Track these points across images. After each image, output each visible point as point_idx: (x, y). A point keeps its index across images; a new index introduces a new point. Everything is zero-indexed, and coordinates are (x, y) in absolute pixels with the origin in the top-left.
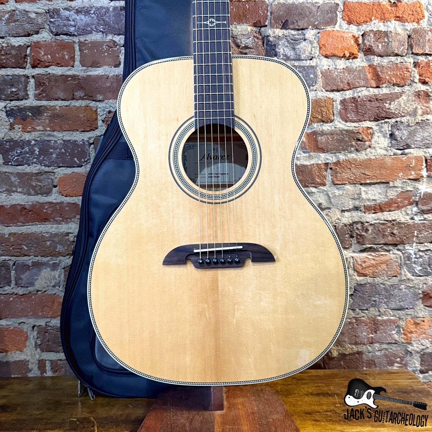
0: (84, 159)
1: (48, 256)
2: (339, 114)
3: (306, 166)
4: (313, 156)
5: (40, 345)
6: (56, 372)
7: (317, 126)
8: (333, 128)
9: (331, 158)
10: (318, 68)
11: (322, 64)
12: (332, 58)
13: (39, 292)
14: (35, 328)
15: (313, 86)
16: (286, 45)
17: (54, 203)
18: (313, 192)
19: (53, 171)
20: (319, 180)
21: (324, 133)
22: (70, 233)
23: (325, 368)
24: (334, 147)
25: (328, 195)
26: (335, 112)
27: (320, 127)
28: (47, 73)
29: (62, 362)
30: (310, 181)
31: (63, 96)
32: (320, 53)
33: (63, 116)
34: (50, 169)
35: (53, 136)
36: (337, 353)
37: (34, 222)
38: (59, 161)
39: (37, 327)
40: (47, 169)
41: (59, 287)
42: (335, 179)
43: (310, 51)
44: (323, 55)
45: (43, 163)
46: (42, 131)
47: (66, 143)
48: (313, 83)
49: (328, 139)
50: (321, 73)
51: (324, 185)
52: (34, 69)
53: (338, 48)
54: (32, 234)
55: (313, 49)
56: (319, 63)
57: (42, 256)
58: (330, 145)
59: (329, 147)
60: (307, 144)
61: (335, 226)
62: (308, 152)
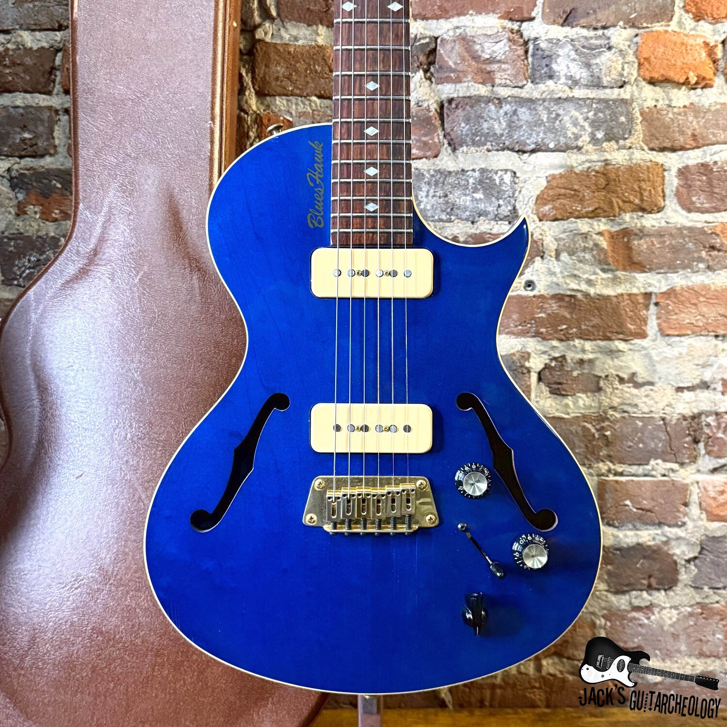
2: (675, 195)
3: (608, 298)
4: (622, 278)
7: (629, 219)
8: (663, 224)
9: (657, 283)
10: (635, 104)
11: (643, 95)
12: (662, 85)
15: (625, 139)
16: (572, 57)
18: (619, 351)
20: (632, 327)
21: (646, 233)
24: (665, 260)
25: (650, 358)
26: (667, 192)
27: (636, 221)
30: (615, 328)
32: (639, 75)
42: (664, 325)
43: (619, 69)
44: (644, 80)
48: (624, 134)
49: (653, 245)
50: (641, 114)
51: (643, 335)
52: (68, 97)
53: (675, 65)
55: (626, 66)
56: (636, 94)
58: (657, 257)
59: (655, 261)
60: (610, 254)
61: (663, 419)
62: (612, 270)
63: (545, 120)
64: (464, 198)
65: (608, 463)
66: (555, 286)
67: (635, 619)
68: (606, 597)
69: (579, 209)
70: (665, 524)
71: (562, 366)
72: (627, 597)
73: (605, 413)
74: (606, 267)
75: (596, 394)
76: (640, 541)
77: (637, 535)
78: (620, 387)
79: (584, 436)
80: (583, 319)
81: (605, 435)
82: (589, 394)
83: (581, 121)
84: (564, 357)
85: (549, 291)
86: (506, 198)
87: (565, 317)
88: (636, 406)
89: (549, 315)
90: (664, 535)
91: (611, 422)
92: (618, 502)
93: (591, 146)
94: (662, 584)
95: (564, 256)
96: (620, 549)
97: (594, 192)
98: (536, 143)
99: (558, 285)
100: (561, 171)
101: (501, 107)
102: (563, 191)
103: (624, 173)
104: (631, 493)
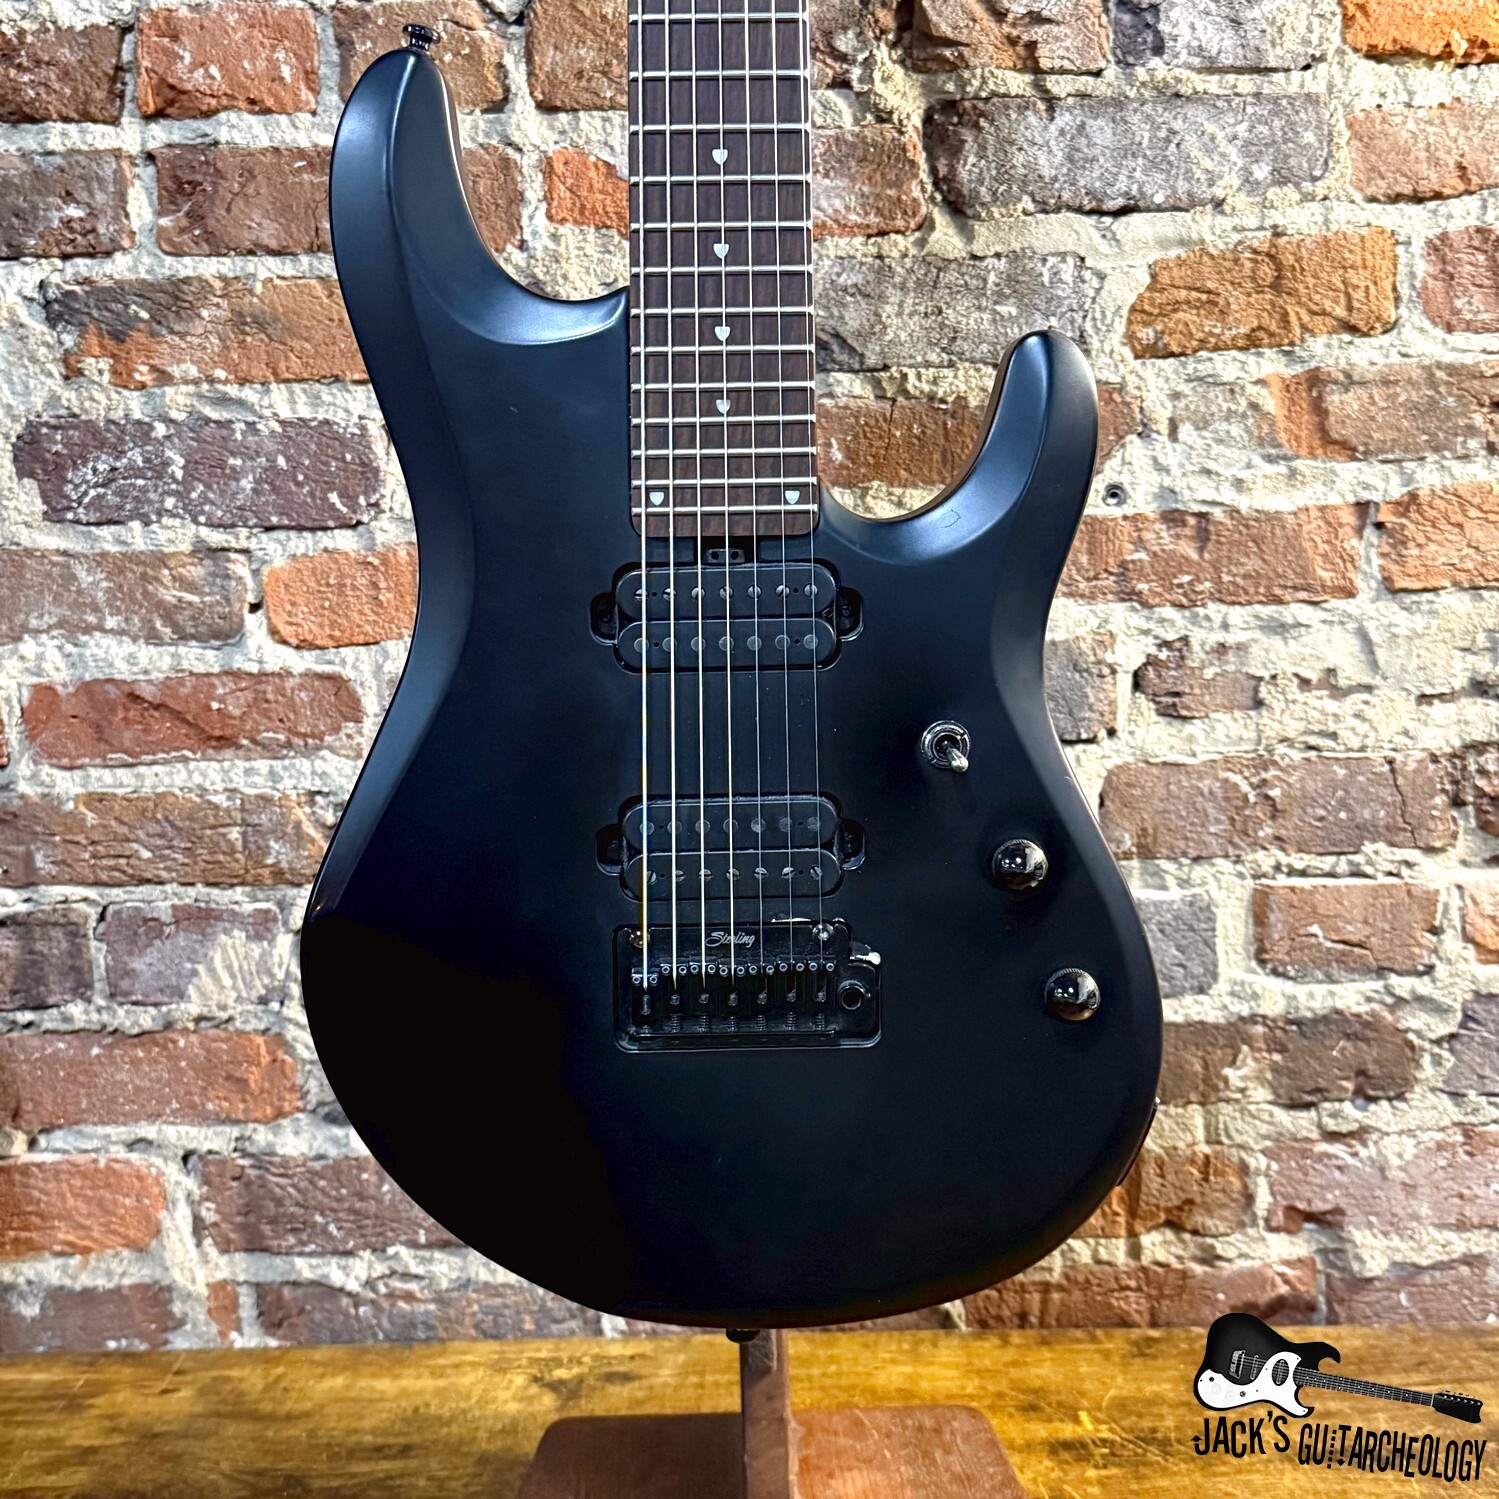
0: (367, 497)
1: (232, 886)
2: (1419, 296)
3: (1273, 518)
4: (1307, 472)
5: (215, 1224)
6: (280, 1325)
7: (1324, 350)
8: (1395, 358)
9: (1381, 482)
10: (1335, 104)
11: (1352, 83)
12: (1392, 59)
13: (203, 1024)
14: (193, 1160)
15: (1314, 179)
17: (250, 674)
18: (1301, 625)
19: (244, 544)
20: (1326, 575)
21: (1356, 378)
22: (319, 793)
23: (1332, 1320)
24: (1395, 435)
25: (1363, 635)
26: (1404, 290)
27: (1336, 352)
28: (207, 140)
29: (300, 1292)
30: (1293, 579)
31: (277, 238)
32: (1345, 40)
33: (276, 319)
34: (230, 538)
35: (241, 403)
36: (1385, 1264)
37: (177, 749)
38: (267, 503)
39: (201, 1157)
40: (216, 538)
41: (282, 1003)
42: (1394, 568)
44: (1357, 50)
45: (202, 512)
46: (196, 382)
47: (291, 432)
48: (1311, 169)
49: (1374, 403)
50: (1350, 126)
51: (1349, 593)
52: (153, 126)
53: (1421, 17)
54: (171, 799)
55: (1316, 22)
56: (1338, 81)
57: (209, 884)
58: (1380, 428)
59: (1376, 436)
60: (1282, 423)
61: (1391, 762)
62: (1285, 458)
63: (1145, 143)
64: (976, 315)
65: (1275, 851)
66: (1167, 494)
67: (1330, 1156)
68: (1271, 1115)
69: (1216, 331)
70: (1392, 970)
71: (1182, 658)
72: (1313, 1113)
73: (1270, 751)
74: (1273, 451)
75: (1252, 713)
76: (1340, 1005)
77: (1332, 994)
78: (1301, 697)
79: (1227, 799)
80: (1225, 561)
81: (1267, 797)
82: (1237, 714)
83: (1223, 146)
84: (1185, 640)
85: (1154, 506)
86: (1063, 314)
87: (1187, 559)
88: (1334, 736)
89: (1155, 554)
90: (1389, 991)
91: (1282, 770)
92: (1293, 929)
93: (1242, 195)
94: (1383, 1088)
95: (1186, 431)
96: (1298, 1023)
97: (1249, 295)
98: (1127, 195)
99: (1173, 491)
100: (1182, 252)
101: (1052, 119)
102: (1184, 293)
103: (1312, 253)
104: (1321, 911)
